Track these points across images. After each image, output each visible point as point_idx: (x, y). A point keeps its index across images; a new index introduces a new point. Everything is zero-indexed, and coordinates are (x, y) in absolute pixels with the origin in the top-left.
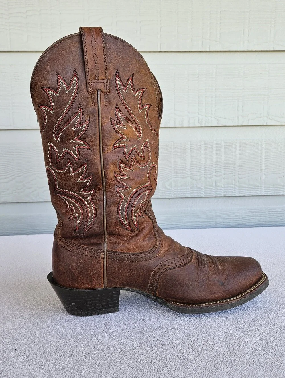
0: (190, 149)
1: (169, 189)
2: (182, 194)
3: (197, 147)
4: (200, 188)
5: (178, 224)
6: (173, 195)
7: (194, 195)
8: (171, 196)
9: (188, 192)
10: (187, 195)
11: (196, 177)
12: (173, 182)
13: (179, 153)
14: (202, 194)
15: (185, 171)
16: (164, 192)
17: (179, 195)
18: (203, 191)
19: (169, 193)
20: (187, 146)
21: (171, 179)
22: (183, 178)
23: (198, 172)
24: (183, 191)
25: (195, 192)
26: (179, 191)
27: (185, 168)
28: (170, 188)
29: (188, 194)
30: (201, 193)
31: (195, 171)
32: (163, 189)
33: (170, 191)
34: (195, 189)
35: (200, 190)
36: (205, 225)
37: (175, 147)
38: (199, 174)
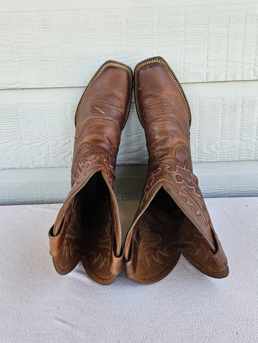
0: (241, 106)
1: (215, 153)
2: (229, 157)
3: (249, 104)
4: (250, 151)
5: (222, 188)
6: (218, 159)
7: (243, 158)
8: (217, 160)
9: (235, 155)
10: (234, 158)
11: (246, 137)
12: (220, 144)
13: (228, 111)
14: (252, 156)
15: (234, 132)
16: (209, 155)
17: (226, 158)
18: (253, 154)
19: (215, 157)
20: (238, 102)
21: (217, 141)
22: (231, 139)
23: (249, 133)
24: (230, 153)
25: (244, 154)
26: (226, 153)
27: (234, 128)
28: (216, 151)
29: (236, 157)
30: (250, 156)
31: (245, 131)
32: (208, 152)
33: (216, 154)
34: (244, 152)
35: (249, 153)
36: (253, 190)
37: (224, 104)
38: (249, 135)
